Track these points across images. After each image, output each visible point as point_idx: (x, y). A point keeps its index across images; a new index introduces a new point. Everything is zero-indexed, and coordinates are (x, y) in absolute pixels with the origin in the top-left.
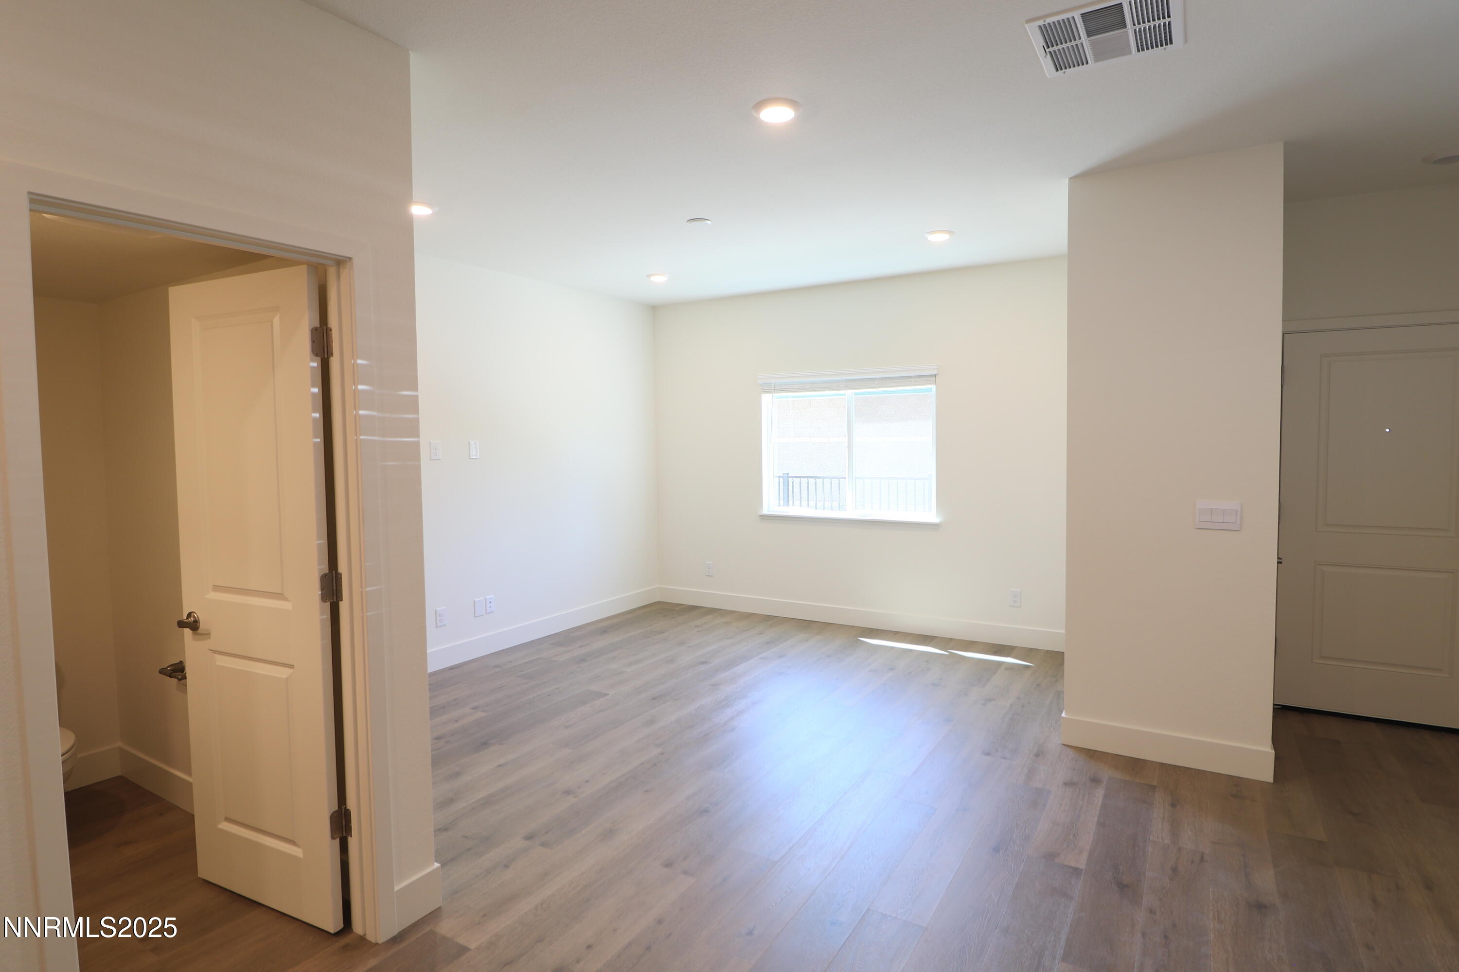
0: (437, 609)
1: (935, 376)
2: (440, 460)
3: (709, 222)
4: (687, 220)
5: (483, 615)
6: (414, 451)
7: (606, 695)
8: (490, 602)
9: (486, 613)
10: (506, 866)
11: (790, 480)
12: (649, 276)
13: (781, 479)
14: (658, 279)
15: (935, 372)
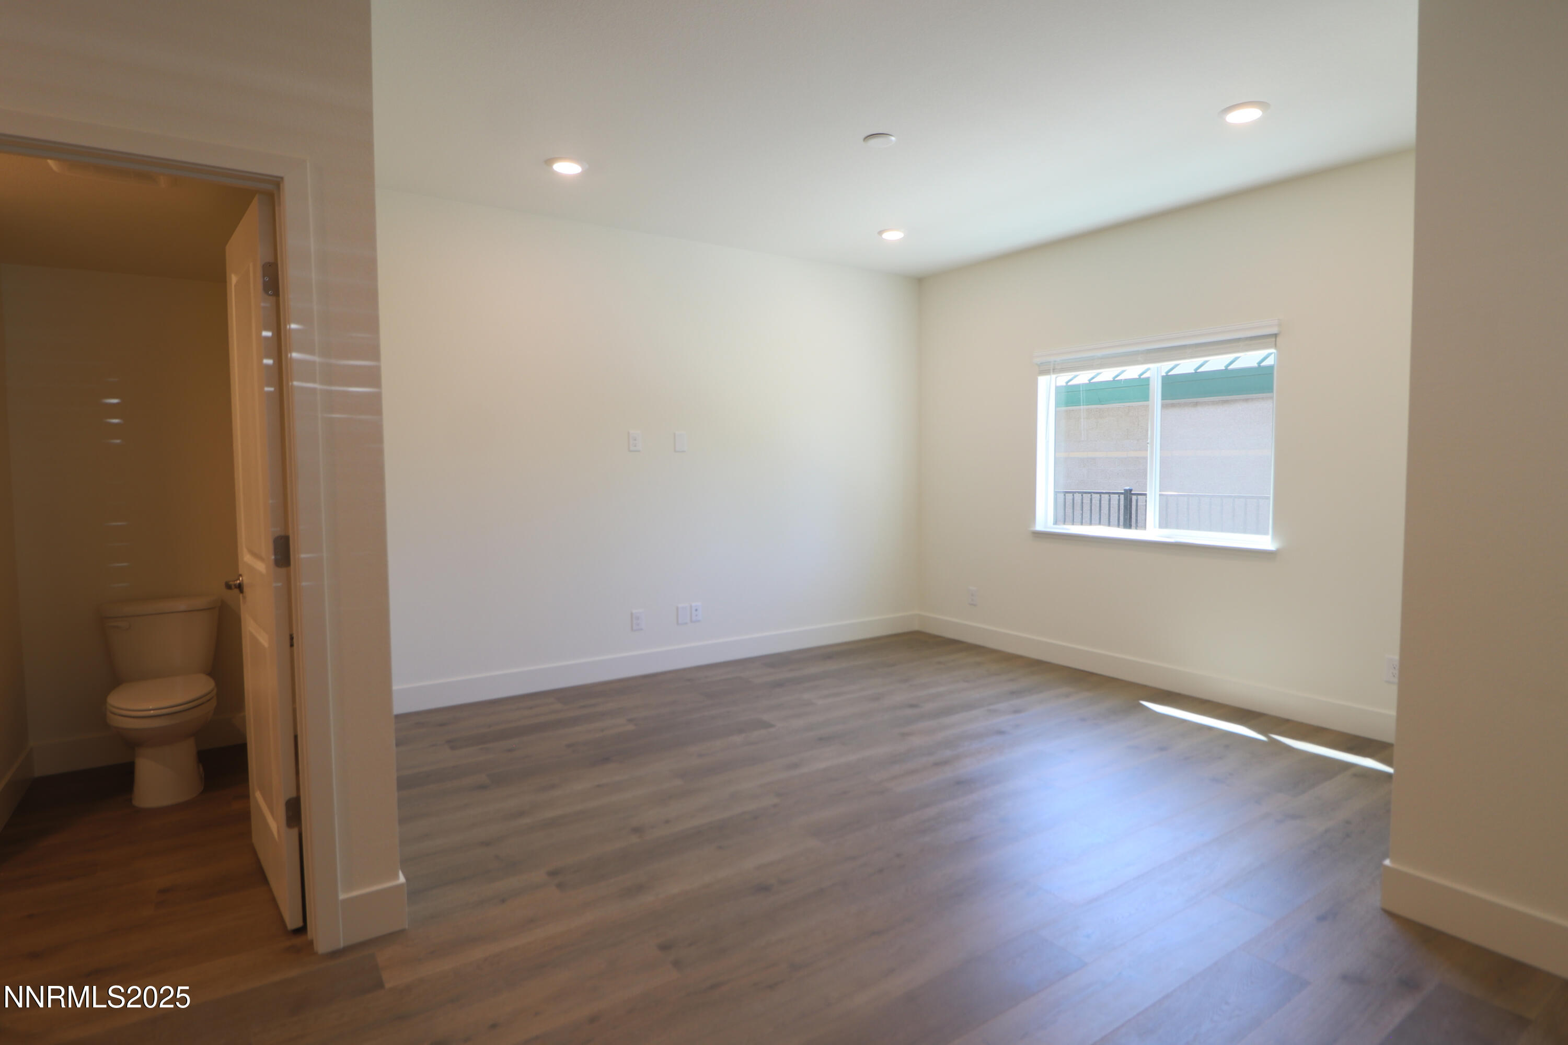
0: (634, 611)
1: (1275, 335)
2: (639, 451)
3: (893, 138)
4: (864, 137)
5: (686, 623)
6: (374, 404)
7: (771, 726)
8: (696, 610)
9: (692, 621)
10: (503, 901)
11: (1134, 498)
12: (881, 233)
13: (1122, 497)
14: (893, 236)
15: (1274, 330)
